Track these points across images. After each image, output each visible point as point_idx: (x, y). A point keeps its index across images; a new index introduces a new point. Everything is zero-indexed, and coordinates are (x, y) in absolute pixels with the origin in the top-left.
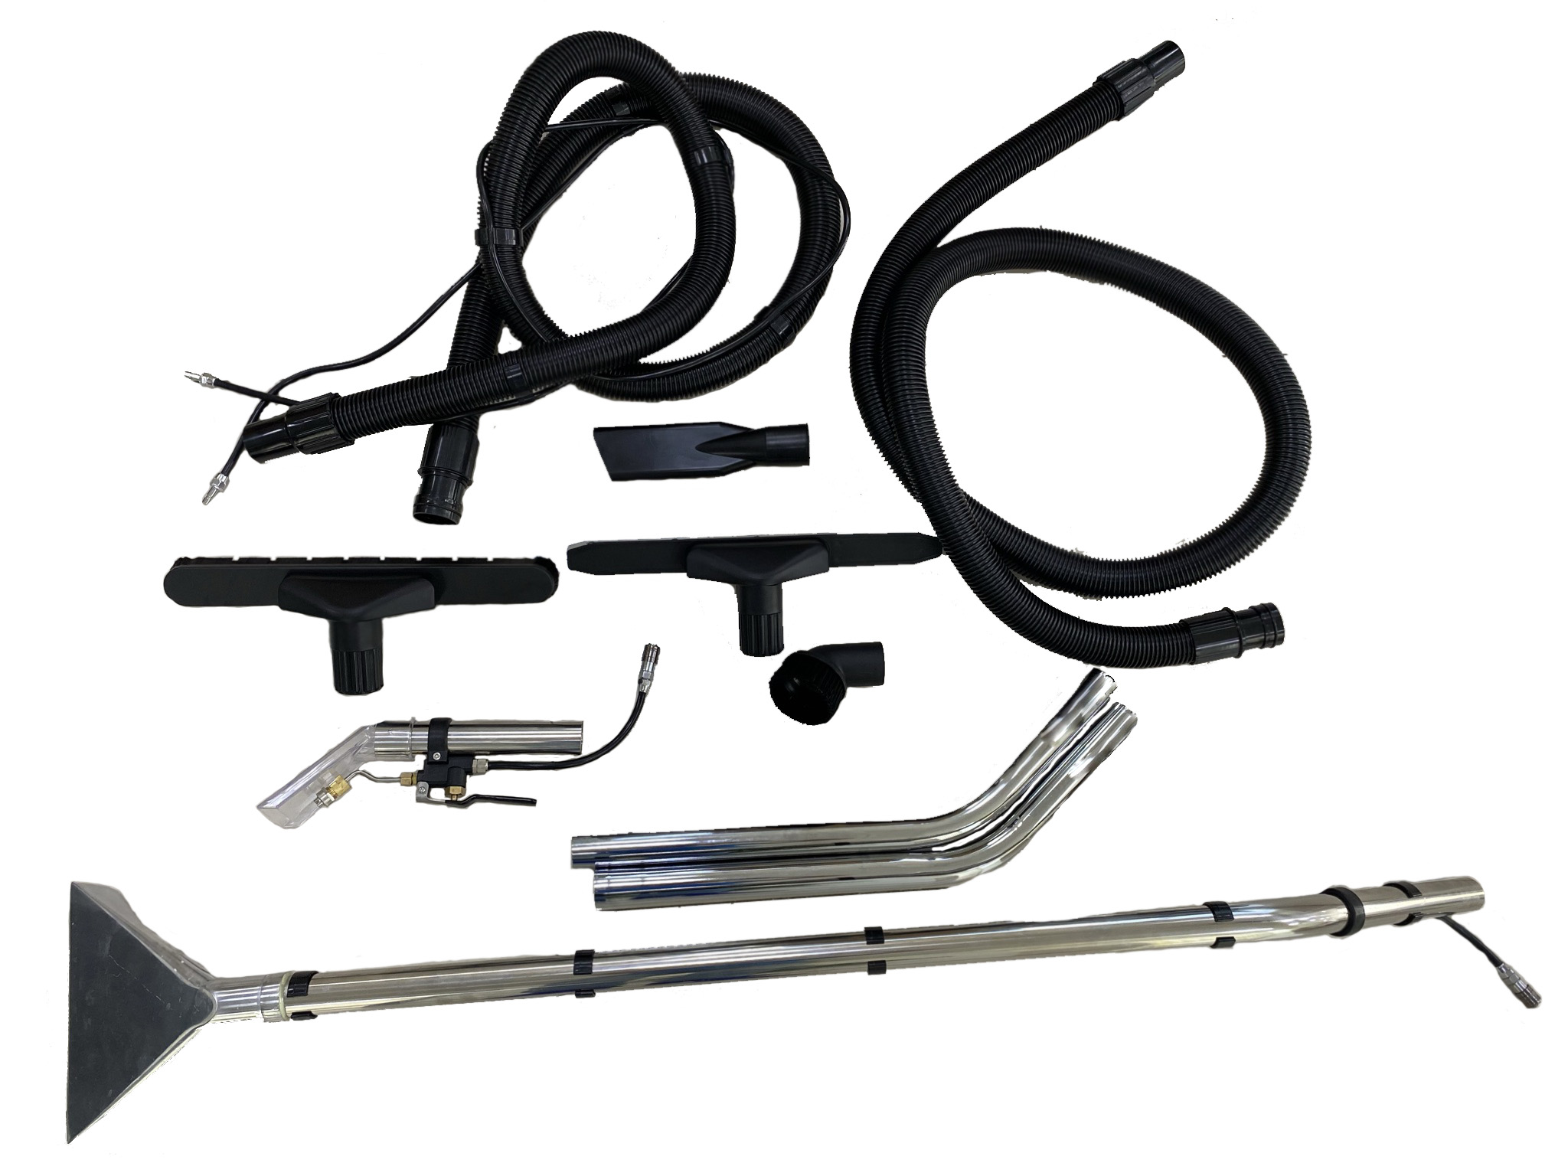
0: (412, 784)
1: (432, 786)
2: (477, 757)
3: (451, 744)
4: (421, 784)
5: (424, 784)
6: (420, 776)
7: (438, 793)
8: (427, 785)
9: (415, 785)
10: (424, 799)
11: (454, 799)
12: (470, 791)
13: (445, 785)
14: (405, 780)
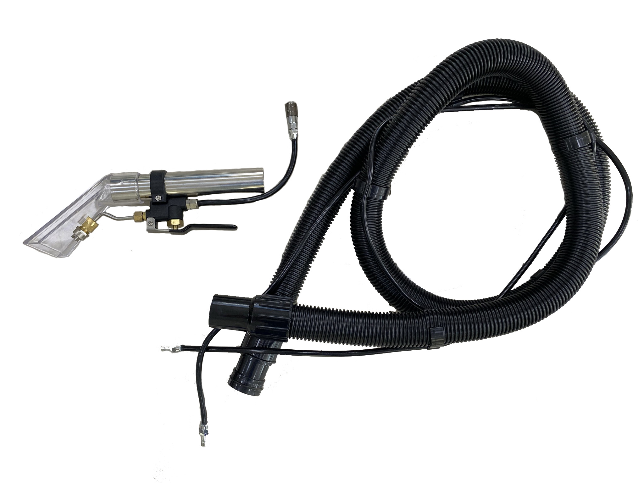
0: (143, 220)
1: (158, 220)
2: (189, 198)
3: (168, 190)
4: (149, 219)
5: (152, 220)
6: (148, 214)
7: (163, 225)
8: (154, 220)
9: (145, 220)
10: (154, 230)
11: (175, 228)
12: (186, 223)
13: (168, 219)
14: (138, 217)
